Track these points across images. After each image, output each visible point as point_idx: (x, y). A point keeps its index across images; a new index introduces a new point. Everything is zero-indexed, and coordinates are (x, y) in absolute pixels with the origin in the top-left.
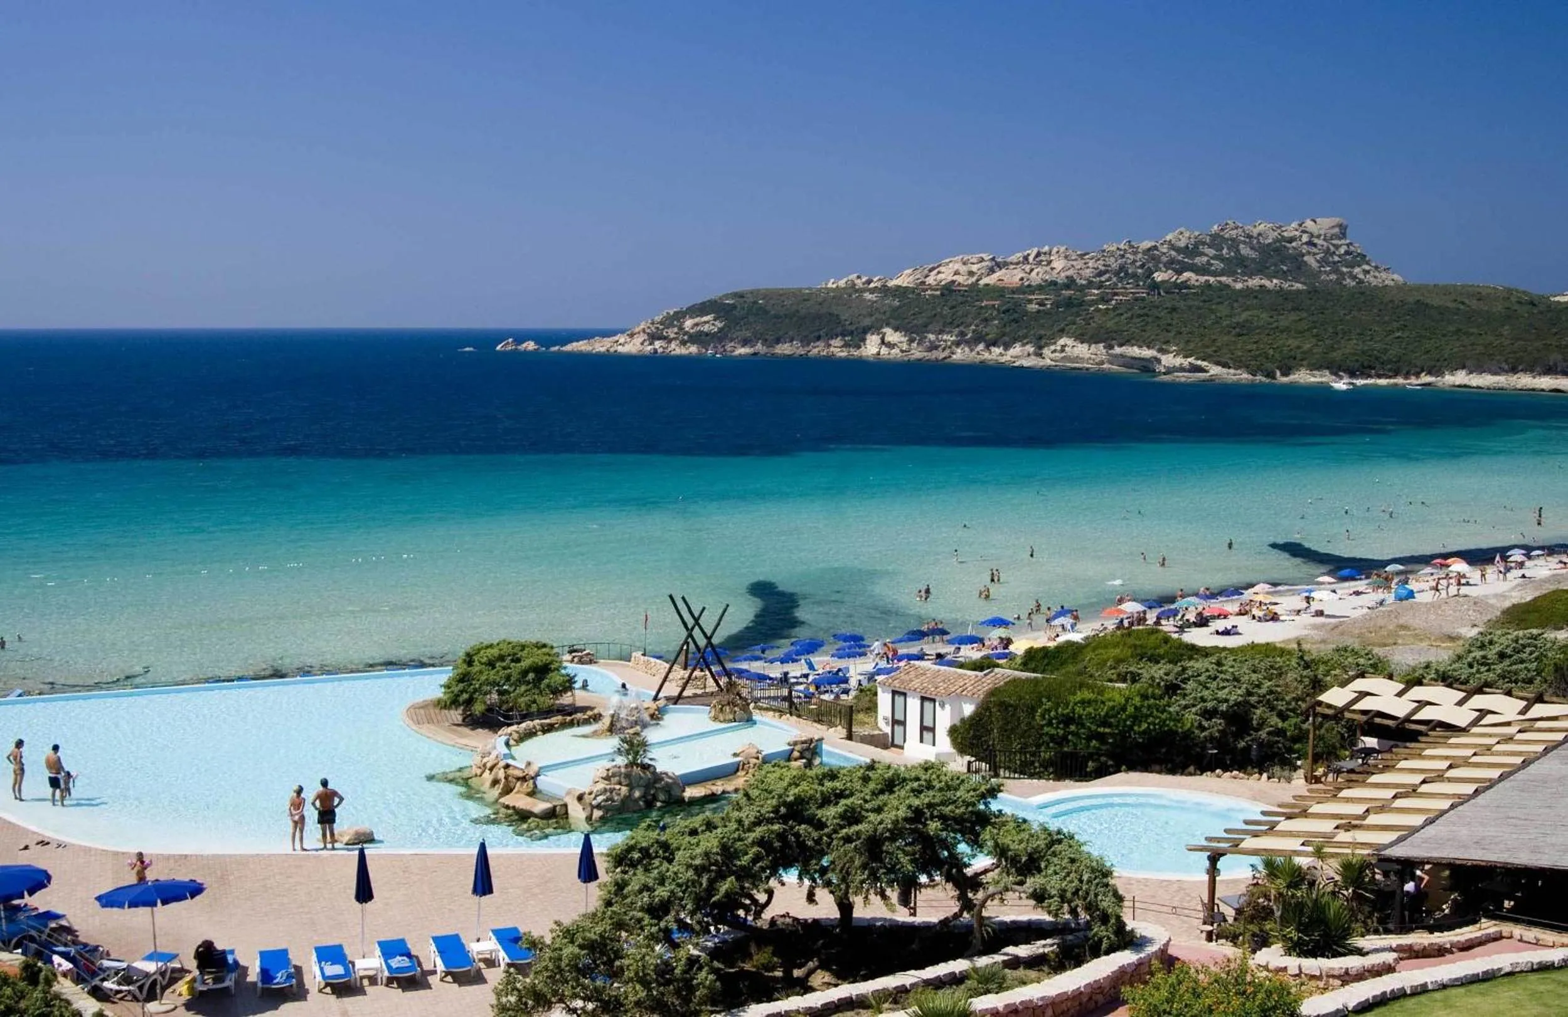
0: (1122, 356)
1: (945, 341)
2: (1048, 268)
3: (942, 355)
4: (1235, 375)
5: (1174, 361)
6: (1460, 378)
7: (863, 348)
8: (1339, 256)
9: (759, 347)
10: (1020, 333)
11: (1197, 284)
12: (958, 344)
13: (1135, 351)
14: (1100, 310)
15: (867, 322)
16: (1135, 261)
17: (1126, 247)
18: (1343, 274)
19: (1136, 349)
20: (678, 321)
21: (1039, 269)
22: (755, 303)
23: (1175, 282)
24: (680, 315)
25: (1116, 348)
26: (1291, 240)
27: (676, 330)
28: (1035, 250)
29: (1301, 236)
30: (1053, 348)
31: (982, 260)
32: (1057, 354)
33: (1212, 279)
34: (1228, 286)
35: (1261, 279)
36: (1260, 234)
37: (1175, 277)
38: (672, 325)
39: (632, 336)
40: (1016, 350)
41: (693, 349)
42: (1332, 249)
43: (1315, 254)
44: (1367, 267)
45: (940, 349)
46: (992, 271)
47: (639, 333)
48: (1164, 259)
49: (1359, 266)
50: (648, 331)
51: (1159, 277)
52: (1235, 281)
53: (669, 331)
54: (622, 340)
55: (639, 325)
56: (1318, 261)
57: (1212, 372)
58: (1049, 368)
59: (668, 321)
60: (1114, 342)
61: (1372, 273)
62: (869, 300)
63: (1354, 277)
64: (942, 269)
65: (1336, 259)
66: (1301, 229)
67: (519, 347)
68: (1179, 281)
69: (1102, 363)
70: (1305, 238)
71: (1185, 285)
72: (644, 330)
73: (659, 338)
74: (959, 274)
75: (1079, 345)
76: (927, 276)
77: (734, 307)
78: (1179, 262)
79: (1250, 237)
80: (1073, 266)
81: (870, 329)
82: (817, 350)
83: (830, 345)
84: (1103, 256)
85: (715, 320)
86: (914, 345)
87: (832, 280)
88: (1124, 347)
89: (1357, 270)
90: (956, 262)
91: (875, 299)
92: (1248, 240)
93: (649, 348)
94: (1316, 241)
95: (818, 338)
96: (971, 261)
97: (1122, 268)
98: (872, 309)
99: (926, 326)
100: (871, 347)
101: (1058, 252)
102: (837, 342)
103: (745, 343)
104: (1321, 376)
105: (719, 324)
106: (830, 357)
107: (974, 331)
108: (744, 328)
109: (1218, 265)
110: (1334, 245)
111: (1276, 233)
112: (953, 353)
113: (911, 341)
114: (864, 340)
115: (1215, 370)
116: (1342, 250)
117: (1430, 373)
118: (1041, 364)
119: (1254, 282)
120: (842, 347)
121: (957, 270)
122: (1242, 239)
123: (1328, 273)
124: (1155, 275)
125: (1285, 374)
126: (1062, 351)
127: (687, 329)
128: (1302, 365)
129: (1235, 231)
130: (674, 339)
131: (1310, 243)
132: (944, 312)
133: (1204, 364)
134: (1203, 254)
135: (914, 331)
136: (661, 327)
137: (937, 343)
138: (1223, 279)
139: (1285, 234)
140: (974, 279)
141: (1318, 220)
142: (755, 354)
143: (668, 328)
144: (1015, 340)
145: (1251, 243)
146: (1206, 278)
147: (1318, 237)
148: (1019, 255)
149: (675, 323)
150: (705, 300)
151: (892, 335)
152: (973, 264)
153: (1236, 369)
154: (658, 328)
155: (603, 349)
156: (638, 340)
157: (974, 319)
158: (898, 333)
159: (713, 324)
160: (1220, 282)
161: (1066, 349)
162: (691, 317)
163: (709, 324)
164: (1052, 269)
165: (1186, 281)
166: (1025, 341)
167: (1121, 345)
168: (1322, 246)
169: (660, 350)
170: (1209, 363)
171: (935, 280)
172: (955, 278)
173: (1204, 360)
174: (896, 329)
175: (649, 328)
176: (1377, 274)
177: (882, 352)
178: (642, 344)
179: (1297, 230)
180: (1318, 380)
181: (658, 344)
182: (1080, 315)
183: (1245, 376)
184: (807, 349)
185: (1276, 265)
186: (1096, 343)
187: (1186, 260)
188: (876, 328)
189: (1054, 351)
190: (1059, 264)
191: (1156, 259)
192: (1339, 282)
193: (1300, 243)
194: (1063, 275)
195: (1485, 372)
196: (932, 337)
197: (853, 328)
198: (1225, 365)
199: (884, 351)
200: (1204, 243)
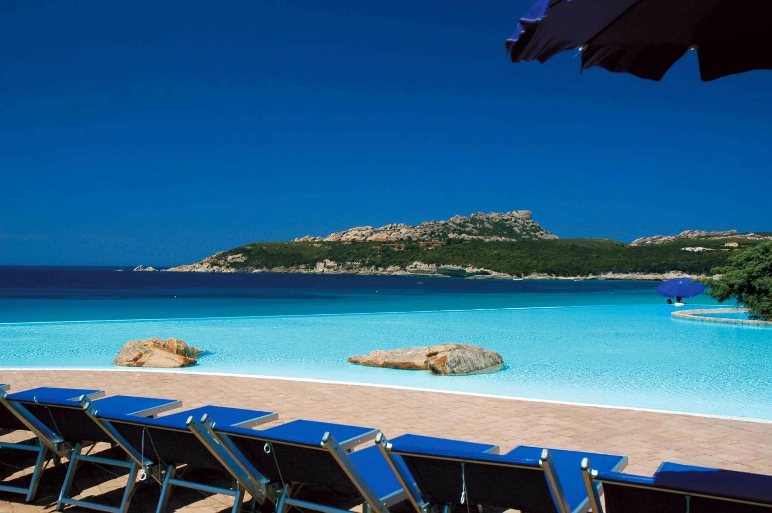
0: (445, 269)
1: (356, 265)
2: (399, 233)
3: (355, 272)
4: (503, 276)
5: (472, 270)
6: (610, 275)
7: (315, 268)
8: (529, 227)
9: (265, 269)
10: (392, 261)
11: (468, 239)
12: (362, 266)
13: (450, 267)
14: (429, 250)
15: (317, 257)
16: (438, 230)
17: (433, 223)
18: (531, 235)
19: (451, 266)
20: (225, 257)
21: (395, 233)
22: (262, 248)
23: (458, 238)
24: (225, 255)
25: (441, 265)
26: (507, 220)
27: (224, 261)
28: (390, 225)
29: (511, 219)
30: (411, 266)
31: (367, 229)
32: (413, 269)
33: (475, 237)
34: (482, 240)
35: (497, 237)
36: (493, 218)
37: (458, 236)
38: (221, 259)
39: (202, 264)
40: (390, 268)
41: (233, 270)
42: (526, 224)
43: (518, 226)
44: (542, 232)
45: (354, 269)
46: (372, 234)
47: (205, 262)
48: (452, 228)
49: (538, 232)
50: (210, 261)
51: (451, 236)
52: (485, 238)
53: (220, 261)
54: (197, 266)
55: (205, 259)
56: (520, 230)
57: (492, 275)
58: (409, 276)
59: (219, 257)
60: (441, 263)
61: (544, 235)
62: (317, 247)
63: (536, 237)
64: (349, 233)
65: (528, 228)
66: (511, 215)
67: (145, 270)
68: (460, 238)
69: (435, 273)
70: (513, 220)
71: (462, 240)
72: (208, 262)
73: (215, 265)
74: (357, 235)
75: (423, 265)
76: (341, 237)
77: (251, 250)
78: (459, 230)
79: (488, 219)
80: (410, 232)
81: (318, 260)
82: (293, 270)
83: (299, 268)
84: (424, 227)
85: (242, 256)
86: (341, 267)
87: (296, 239)
88: (445, 265)
89: (538, 234)
90: (355, 230)
91: (319, 246)
92: (487, 220)
93: (211, 269)
94: (518, 220)
95: (292, 265)
96: (362, 229)
97: (433, 233)
98: (318, 251)
99: (345, 258)
100: (320, 268)
101: (400, 226)
102: (303, 266)
103: (257, 267)
104: (544, 276)
105: (245, 258)
106: (299, 273)
107: (369, 260)
108: (257, 260)
109: (475, 231)
110: (526, 222)
111: (500, 217)
112: (360, 271)
113: (339, 265)
114: (315, 266)
115: (494, 274)
116: (530, 225)
117: (594, 274)
118: (406, 274)
119: (494, 238)
120: (305, 268)
121: (356, 234)
122: (485, 220)
123: (525, 235)
124: (449, 235)
125: (526, 275)
126: (415, 267)
127: (229, 261)
128: (533, 271)
129: (482, 216)
130: (223, 265)
131: (515, 222)
132: (354, 252)
133: (489, 271)
134: (467, 227)
135: (340, 260)
136: (216, 260)
137: (351, 266)
138: (480, 237)
139: (504, 218)
140: (364, 238)
141: (518, 211)
142: (263, 272)
143: (220, 260)
144: (390, 264)
145: (489, 222)
146: (472, 237)
147: (519, 219)
148: (382, 227)
149: (223, 258)
150: (237, 247)
151: (329, 263)
152: (364, 231)
153: (504, 273)
154: (214, 260)
155: (188, 270)
156: (205, 266)
157: (369, 254)
158: (332, 262)
159: (242, 258)
160: (478, 238)
161: (417, 266)
162: (231, 255)
163: (240, 258)
164: (401, 233)
165: (463, 238)
166: (395, 264)
167: (443, 265)
168: (521, 223)
169: (216, 271)
170: (491, 270)
171: (346, 238)
172: (355, 237)
173: (488, 269)
174: (331, 260)
175: (210, 260)
176: (546, 235)
177: (325, 271)
178: (207, 267)
179: (509, 216)
180: (542, 277)
181: (215, 268)
182: (420, 252)
183: (508, 276)
184: (288, 269)
185: (501, 232)
186: (432, 263)
187: (461, 229)
188: (321, 260)
189: (412, 268)
190: (403, 231)
191: (448, 229)
192: (530, 239)
193: (511, 222)
194: (406, 236)
195: (621, 272)
196: (349, 263)
197: (310, 259)
198: (499, 271)
199: (326, 270)
200: (468, 222)
